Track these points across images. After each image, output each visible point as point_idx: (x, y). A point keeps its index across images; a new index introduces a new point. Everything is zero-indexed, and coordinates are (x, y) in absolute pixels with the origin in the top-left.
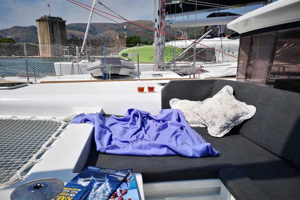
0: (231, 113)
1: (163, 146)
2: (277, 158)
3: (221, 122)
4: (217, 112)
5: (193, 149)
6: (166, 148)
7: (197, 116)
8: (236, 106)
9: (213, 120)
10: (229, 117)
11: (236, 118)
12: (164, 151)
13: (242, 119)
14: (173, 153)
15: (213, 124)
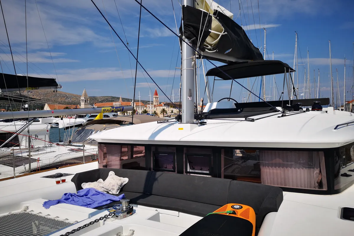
0: (119, 183)
1: (108, 200)
2: (141, 194)
3: (116, 188)
4: (114, 184)
5: (119, 198)
6: (109, 200)
7: (102, 188)
8: (120, 179)
9: (113, 187)
10: (119, 184)
11: (122, 184)
12: (109, 202)
13: (123, 184)
14: (111, 202)
15: (114, 189)
